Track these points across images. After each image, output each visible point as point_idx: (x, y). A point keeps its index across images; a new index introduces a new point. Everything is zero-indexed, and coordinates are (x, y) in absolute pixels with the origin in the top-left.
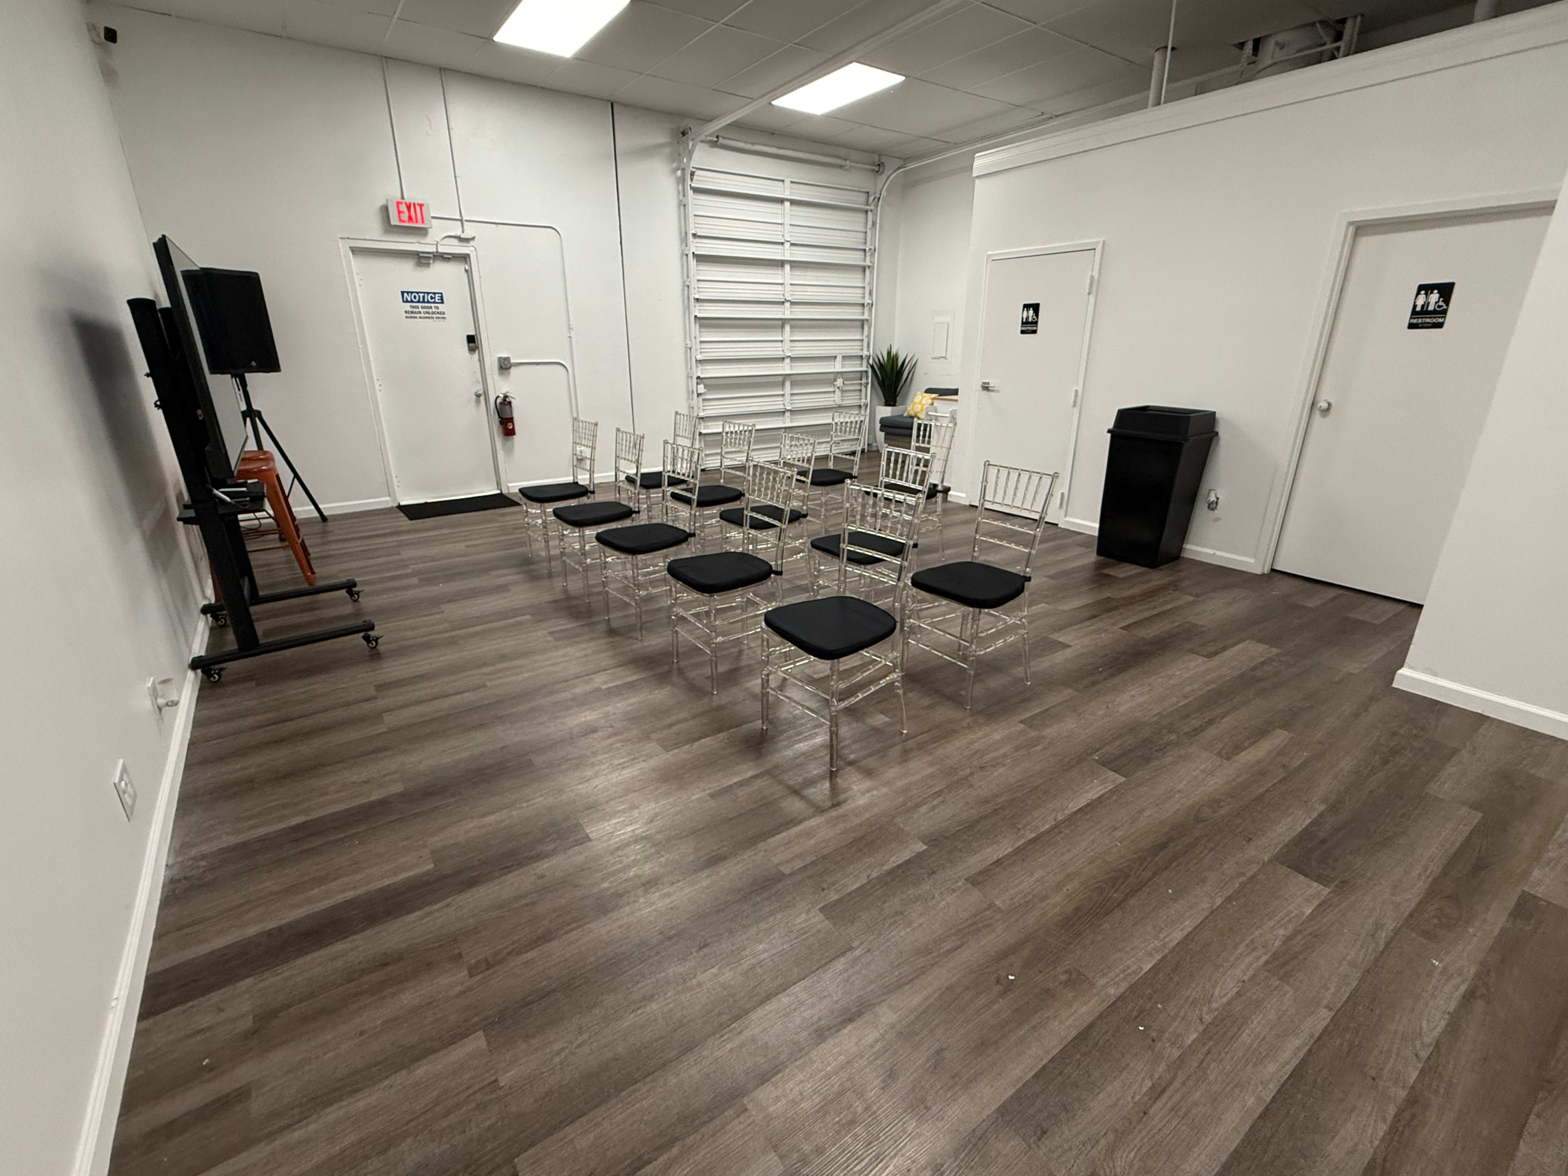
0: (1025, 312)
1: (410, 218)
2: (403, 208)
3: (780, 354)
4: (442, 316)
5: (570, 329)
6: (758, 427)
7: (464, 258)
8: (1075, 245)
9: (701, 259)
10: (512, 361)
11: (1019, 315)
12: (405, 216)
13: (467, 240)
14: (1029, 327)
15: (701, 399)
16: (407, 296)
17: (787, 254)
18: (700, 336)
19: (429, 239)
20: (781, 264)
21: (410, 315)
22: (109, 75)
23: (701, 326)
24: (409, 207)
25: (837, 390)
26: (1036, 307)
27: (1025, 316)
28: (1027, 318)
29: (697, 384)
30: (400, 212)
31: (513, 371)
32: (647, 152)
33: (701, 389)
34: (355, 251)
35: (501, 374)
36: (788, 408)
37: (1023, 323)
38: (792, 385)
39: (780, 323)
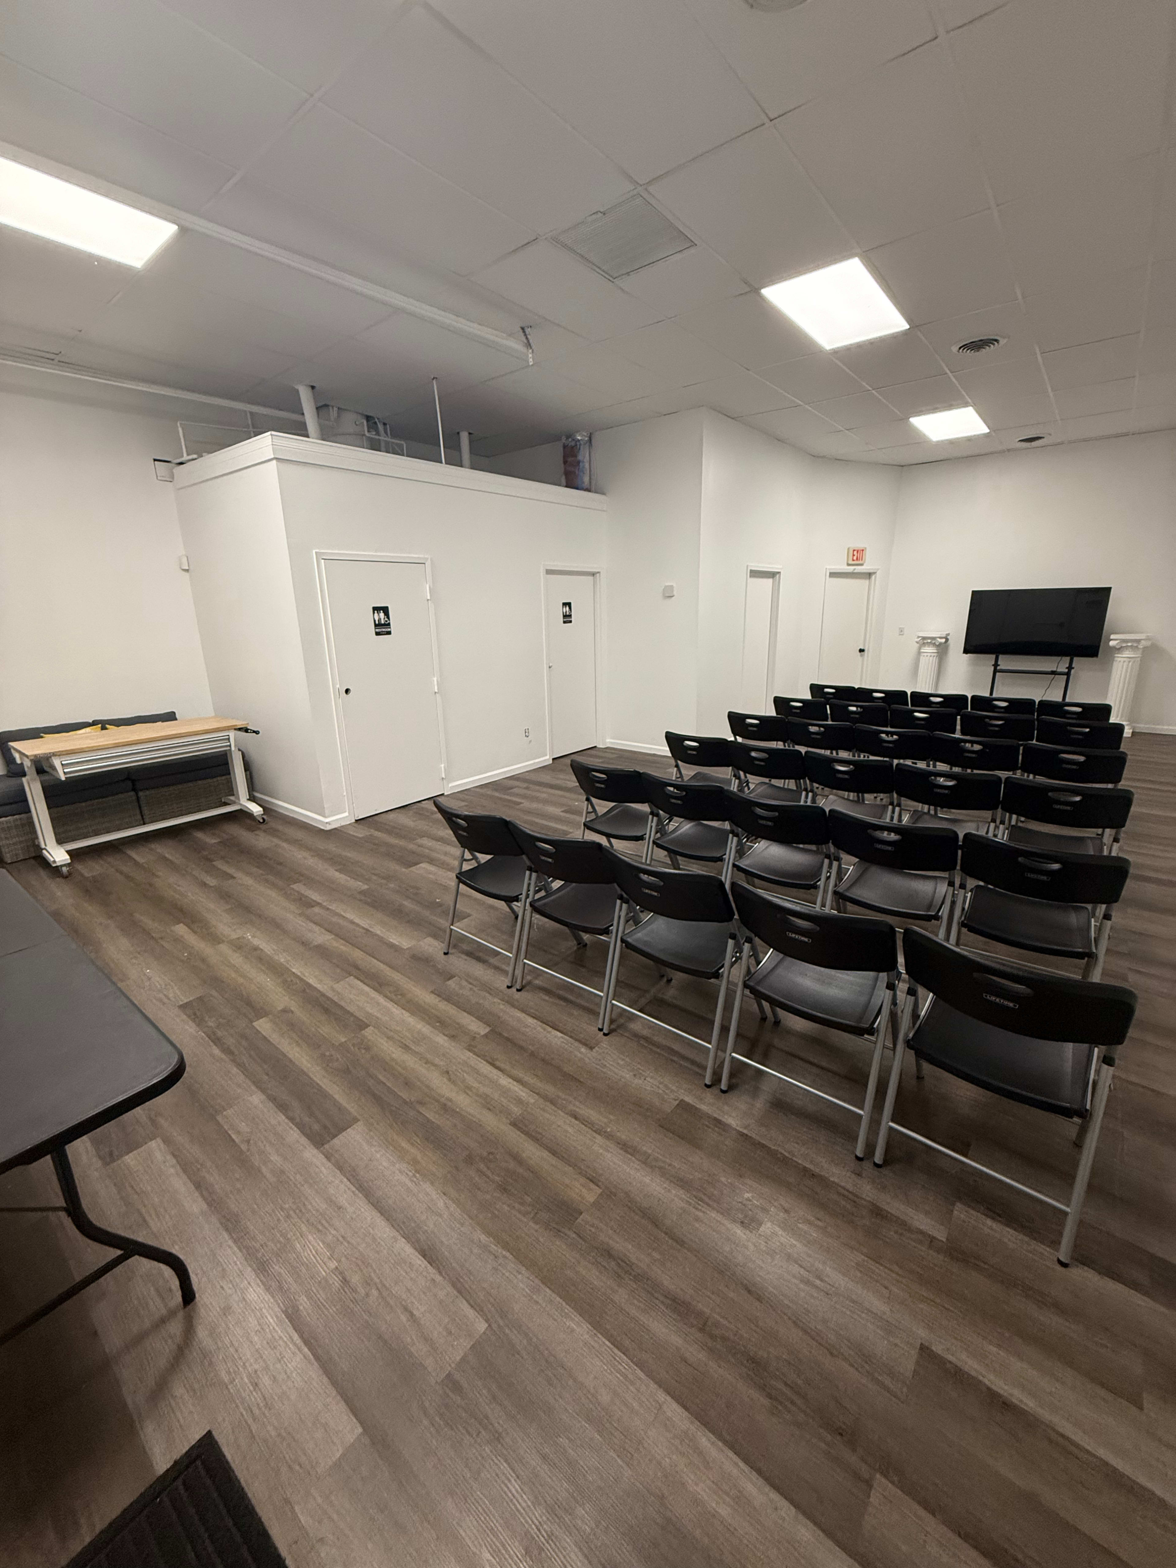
0: (376, 614)
8: (393, 557)
11: (369, 620)
14: (383, 628)
26: (385, 610)
27: (377, 619)
28: (380, 620)
37: (376, 625)
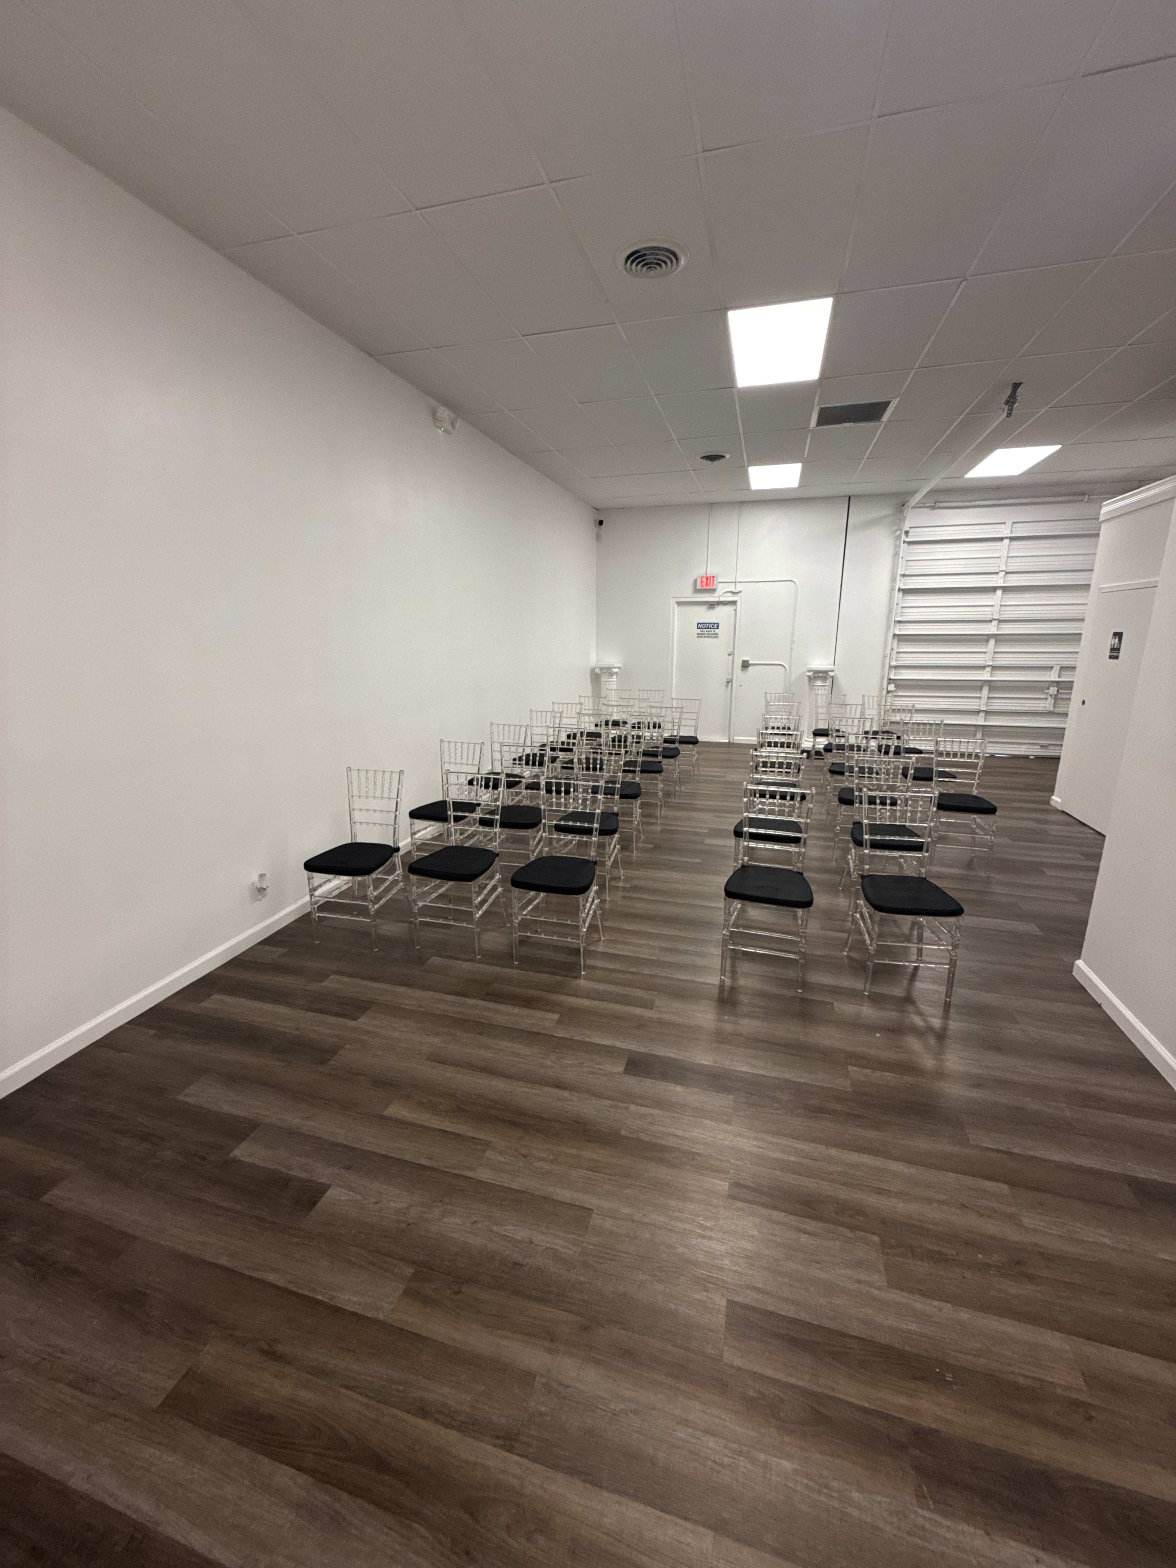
0: (1114, 640)
1: (707, 584)
2: (704, 579)
3: (982, 663)
4: (716, 636)
5: (793, 642)
6: (946, 722)
7: (734, 603)
9: (906, 592)
10: (750, 662)
12: (704, 584)
13: (737, 593)
15: (890, 695)
16: (701, 626)
17: (997, 581)
18: (898, 648)
19: (716, 594)
20: (994, 589)
21: (699, 636)
22: (598, 537)
23: (899, 641)
24: (707, 579)
25: (1049, 698)
26: (1120, 636)
27: (1113, 643)
29: (889, 683)
30: (702, 582)
31: (750, 668)
32: (871, 524)
33: (892, 687)
34: (679, 603)
35: (742, 670)
36: (982, 709)
38: (990, 690)
39: (986, 637)
